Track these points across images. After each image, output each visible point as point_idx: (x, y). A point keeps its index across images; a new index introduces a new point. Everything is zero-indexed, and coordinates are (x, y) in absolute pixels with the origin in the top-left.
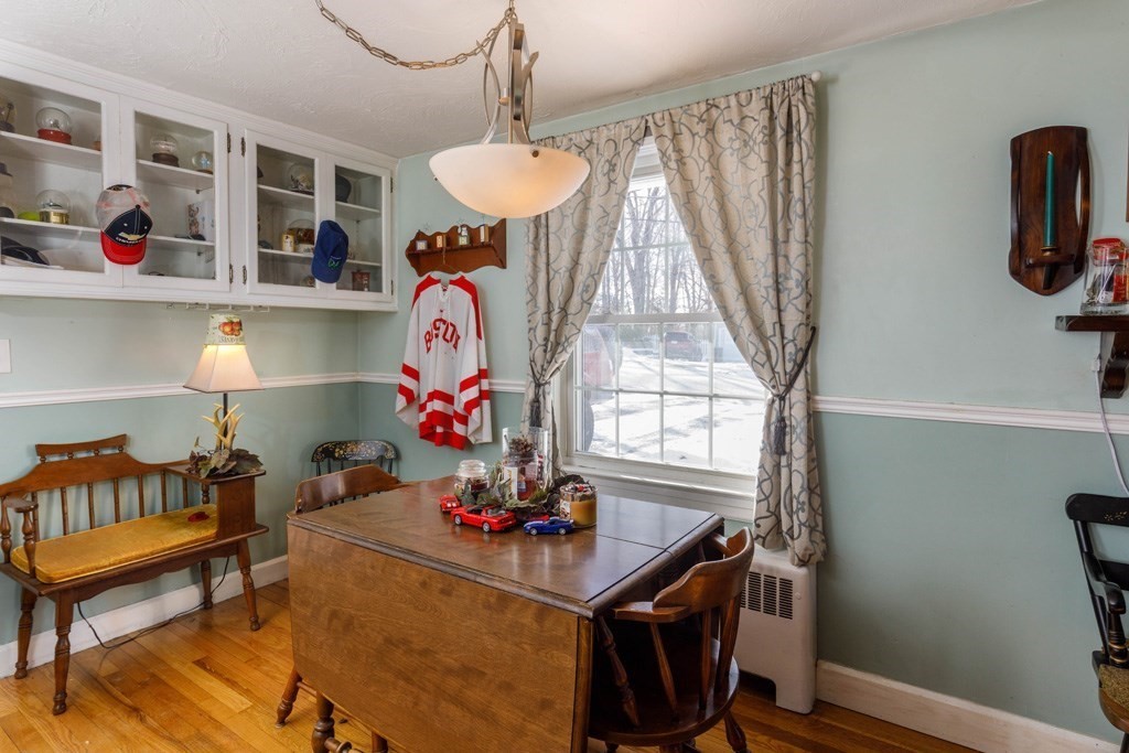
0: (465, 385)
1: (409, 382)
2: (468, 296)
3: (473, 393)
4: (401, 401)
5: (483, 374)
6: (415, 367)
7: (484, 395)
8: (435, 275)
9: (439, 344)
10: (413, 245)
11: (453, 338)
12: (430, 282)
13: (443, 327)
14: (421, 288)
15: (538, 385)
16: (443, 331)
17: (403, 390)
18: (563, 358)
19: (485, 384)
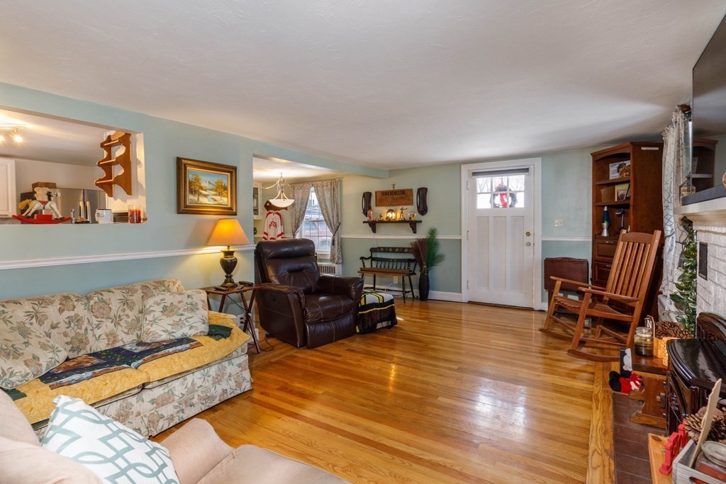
0: (278, 236)
1: (265, 236)
5: (282, 233)
8: (271, 211)
9: (272, 227)
10: (266, 204)
11: (276, 226)
12: (270, 213)
14: (268, 214)
15: (294, 235)
16: (274, 224)
18: (299, 229)
19: (283, 236)
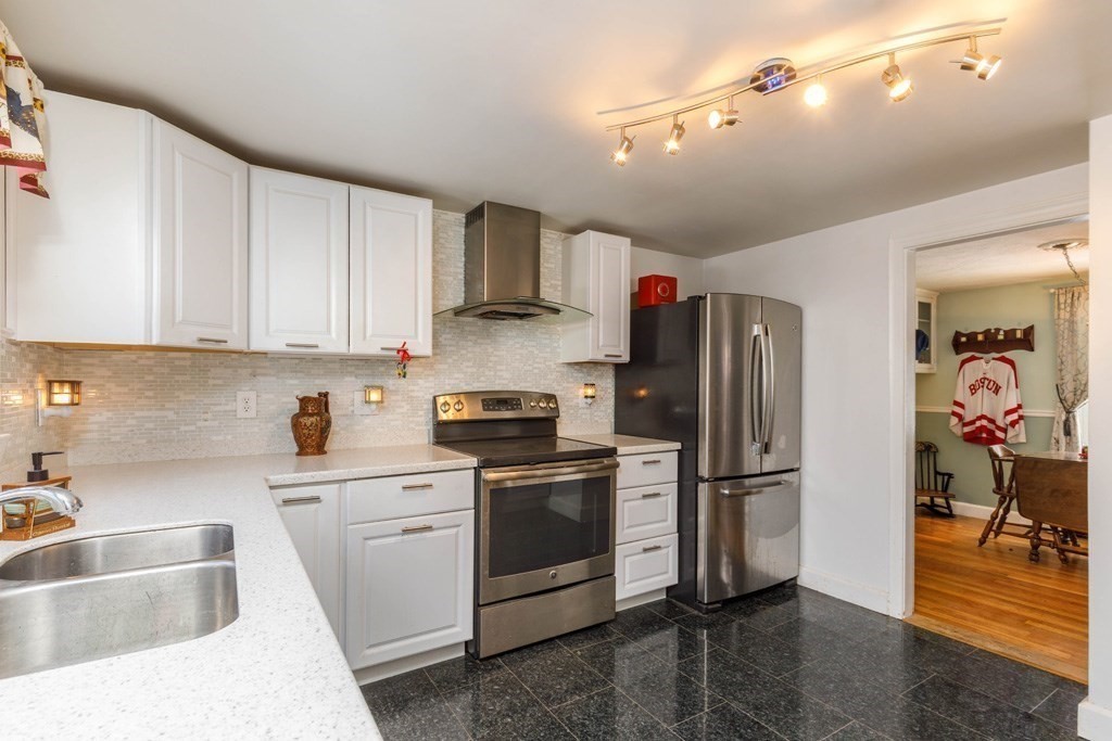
0: (1008, 413)
1: (958, 410)
2: (1009, 367)
3: (1015, 416)
4: (954, 420)
5: (1020, 407)
6: (961, 401)
7: (1021, 417)
10: (956, 339)
11: (995, 389)
13: (986, 382)
15: (1068, 412)
16: (988, 384)
17: (954, 414)
